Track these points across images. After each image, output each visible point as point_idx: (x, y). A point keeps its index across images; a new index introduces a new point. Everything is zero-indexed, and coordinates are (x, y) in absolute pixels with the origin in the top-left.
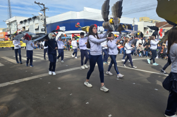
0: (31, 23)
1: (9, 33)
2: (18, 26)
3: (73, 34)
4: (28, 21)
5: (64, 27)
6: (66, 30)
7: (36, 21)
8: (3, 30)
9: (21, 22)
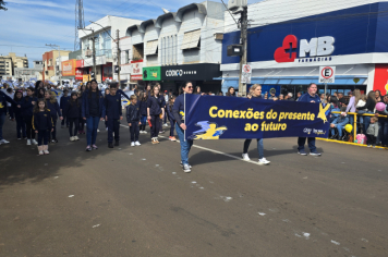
0: (169, 29)
1: (88, 62)
2: (121, 42)
3: (378, 66)
4: (158, 26)
5: (331, 39)
6: (336, 53)
7: (192, 23)
8: (70, 55)
9: (132, 30)
